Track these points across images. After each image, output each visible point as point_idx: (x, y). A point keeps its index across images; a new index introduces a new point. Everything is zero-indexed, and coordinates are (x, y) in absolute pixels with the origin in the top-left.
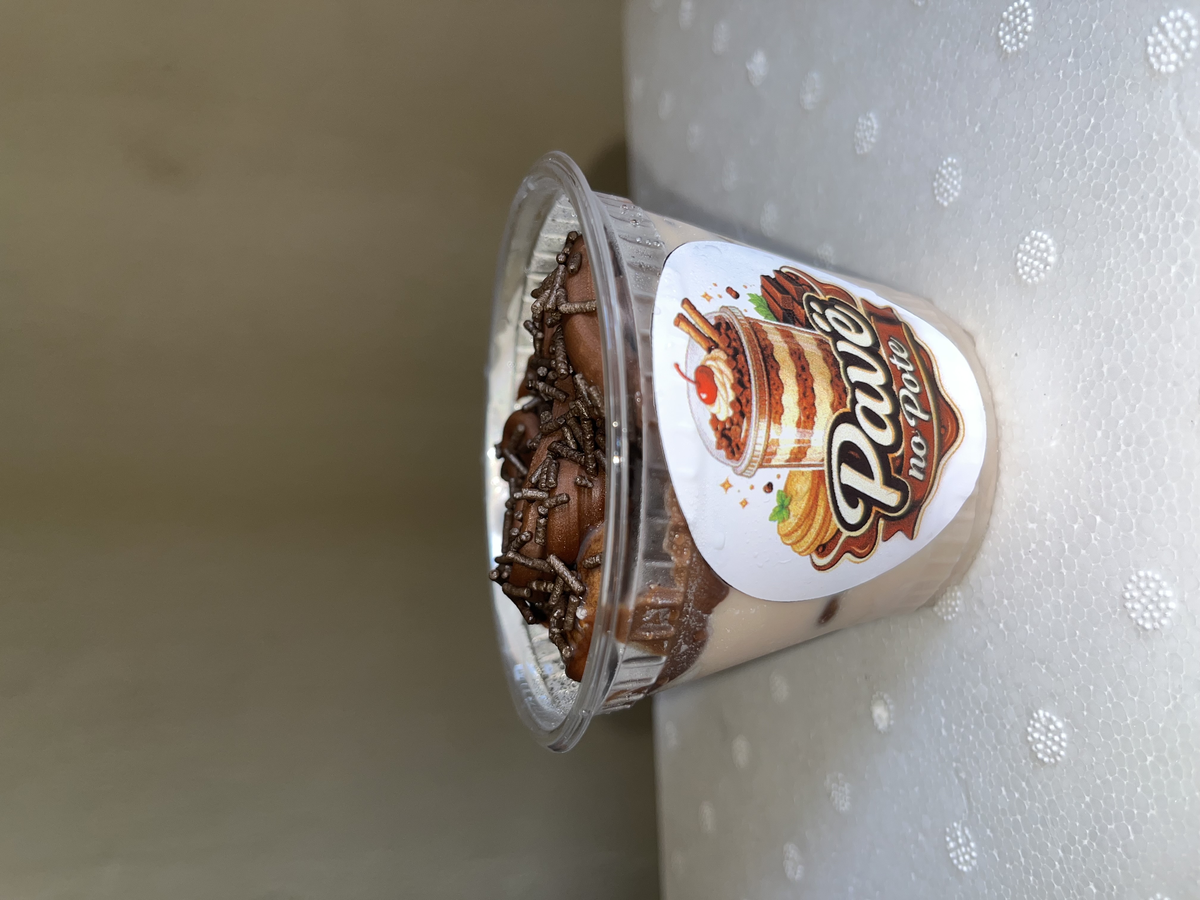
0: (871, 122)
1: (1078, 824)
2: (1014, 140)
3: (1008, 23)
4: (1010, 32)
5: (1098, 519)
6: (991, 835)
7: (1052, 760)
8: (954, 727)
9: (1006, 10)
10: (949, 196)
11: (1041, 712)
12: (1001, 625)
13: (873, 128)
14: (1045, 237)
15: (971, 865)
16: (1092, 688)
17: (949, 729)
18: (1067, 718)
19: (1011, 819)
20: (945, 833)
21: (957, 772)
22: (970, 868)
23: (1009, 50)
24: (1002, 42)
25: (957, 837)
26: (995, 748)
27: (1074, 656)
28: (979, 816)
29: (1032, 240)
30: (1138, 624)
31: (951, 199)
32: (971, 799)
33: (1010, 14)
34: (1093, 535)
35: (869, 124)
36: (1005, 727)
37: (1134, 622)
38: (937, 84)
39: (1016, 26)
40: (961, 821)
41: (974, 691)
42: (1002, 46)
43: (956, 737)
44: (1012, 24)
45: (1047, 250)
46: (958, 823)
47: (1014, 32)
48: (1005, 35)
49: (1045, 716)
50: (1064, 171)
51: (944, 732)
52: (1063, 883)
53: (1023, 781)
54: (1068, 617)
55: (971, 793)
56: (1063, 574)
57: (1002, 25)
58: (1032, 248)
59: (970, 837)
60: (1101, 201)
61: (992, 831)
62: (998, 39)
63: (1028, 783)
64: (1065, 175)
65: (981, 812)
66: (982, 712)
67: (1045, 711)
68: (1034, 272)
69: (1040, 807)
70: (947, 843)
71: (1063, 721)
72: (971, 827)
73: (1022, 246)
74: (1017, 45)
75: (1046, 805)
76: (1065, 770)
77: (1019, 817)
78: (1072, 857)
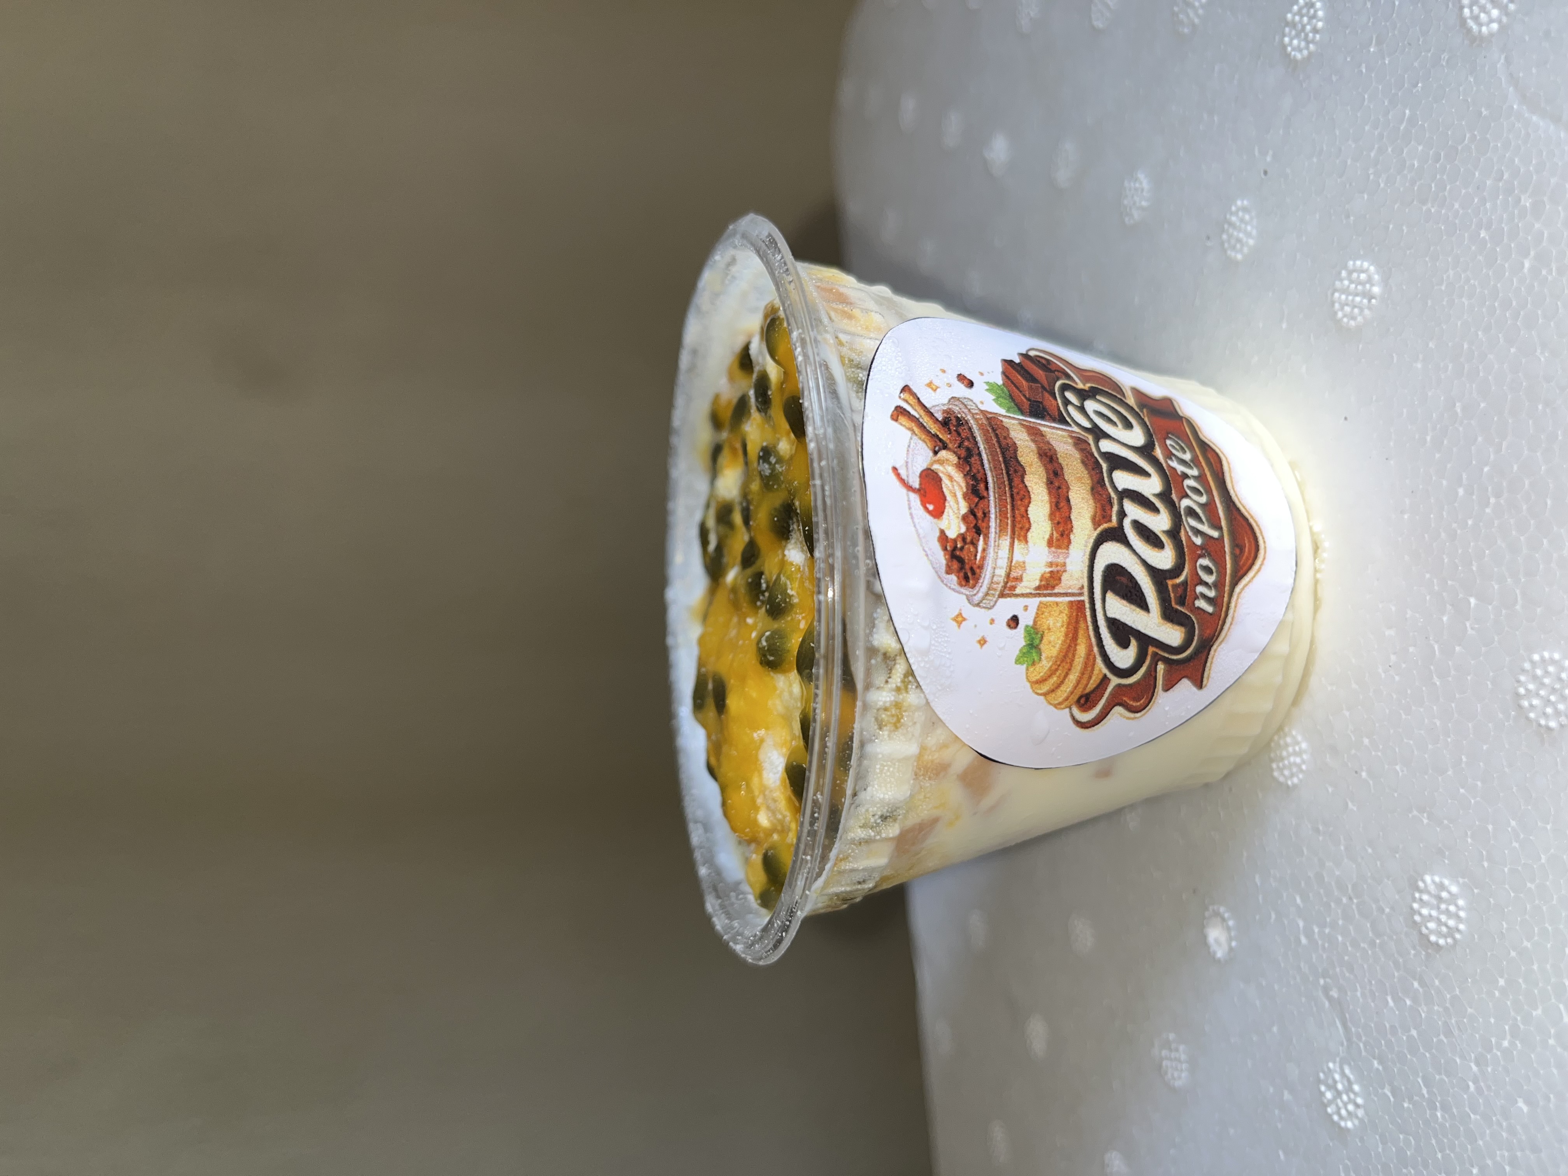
0: (1141, 183)
1: (1492, 1020)
2: (1315, 160)
3: (1293, 25)
4: (1297, 36)
5: (1473, 601)
6: (1380, 1068)
7: (1449, 940)
8: (1316, 930)
9: (1290, 11)
10: (1242, 245)
11: (1428, 878)
12: (1364, 774)
13: (1142, 190)
14: (1366, 264)
15: (1357, 1117)
16: (1490, 827)
17: (1309, 934)
18: (1463, 878)
19: (1405, 1038)
20: (1319, 1081)
21: (1326, 990)
22: (1356, 1122)
23: (1299, 56)
24: (1289, 49)
25: (1335, 1082)
26: (1372, 944)
27: (1462, 791)
28: (1361, 1045)
29: (1350, 273)
30: (1540, 725)
31: (1246, 250)
32: (1349, 1024)
33: (1294, 15)
34: (1468, 624)
35: (1137, 185)
36: (1383, 911)
37: (1534, 724)
38: (1216, 118)
39: (1304, 27)
40: (1338, 1059)
41: (1337, 873)
42: (1290, 54)
43: (1320, 942)
44: (1300, 26)
45: (1370, 280)
46: (1334, 1062)
47: (1303, 34)
48: (1291, 40)
49: (1433, 882)
50: (1380, 181)
51: (1304, 940)
52: (1482, 1108)
53: (1415, 980)
54: (1449, 740)
55: (1347, 1016)
56: (1436, 684)
57: (1287, 30)
58: (1351, 282)
59: (1351, 1077)
60: (1429, 205)
61: (1381, 1062)
62: (1284, 47)
63: (1422, 983)
64: (1382, 185)
65: (1364, 1039)
66: (1350, 899)
67: (1433, 875)
68: (1356, 311)
69: (1441, 1010)
70: (1322, 1094)
71: (1458, 882)
72: (1352, 1063)
73: (1338, 284)
74: (1307, 48)
75: (1448, 1005)
76: (1468, 950)
77: (1414, 1033)
78: (1489, 1069)
